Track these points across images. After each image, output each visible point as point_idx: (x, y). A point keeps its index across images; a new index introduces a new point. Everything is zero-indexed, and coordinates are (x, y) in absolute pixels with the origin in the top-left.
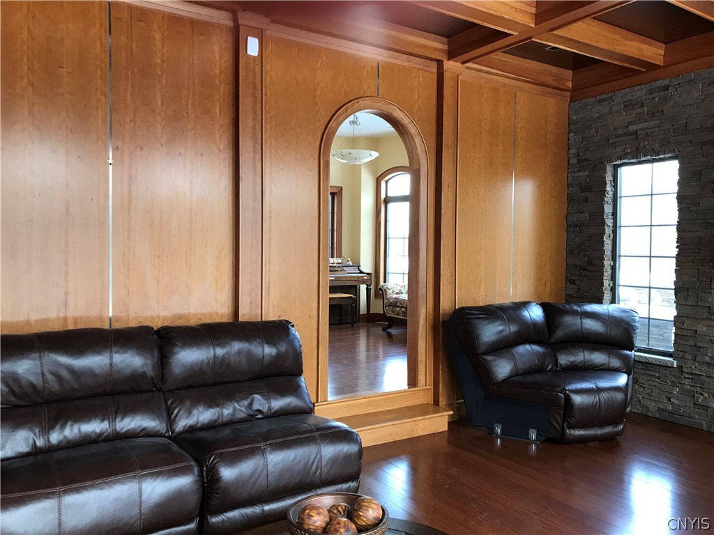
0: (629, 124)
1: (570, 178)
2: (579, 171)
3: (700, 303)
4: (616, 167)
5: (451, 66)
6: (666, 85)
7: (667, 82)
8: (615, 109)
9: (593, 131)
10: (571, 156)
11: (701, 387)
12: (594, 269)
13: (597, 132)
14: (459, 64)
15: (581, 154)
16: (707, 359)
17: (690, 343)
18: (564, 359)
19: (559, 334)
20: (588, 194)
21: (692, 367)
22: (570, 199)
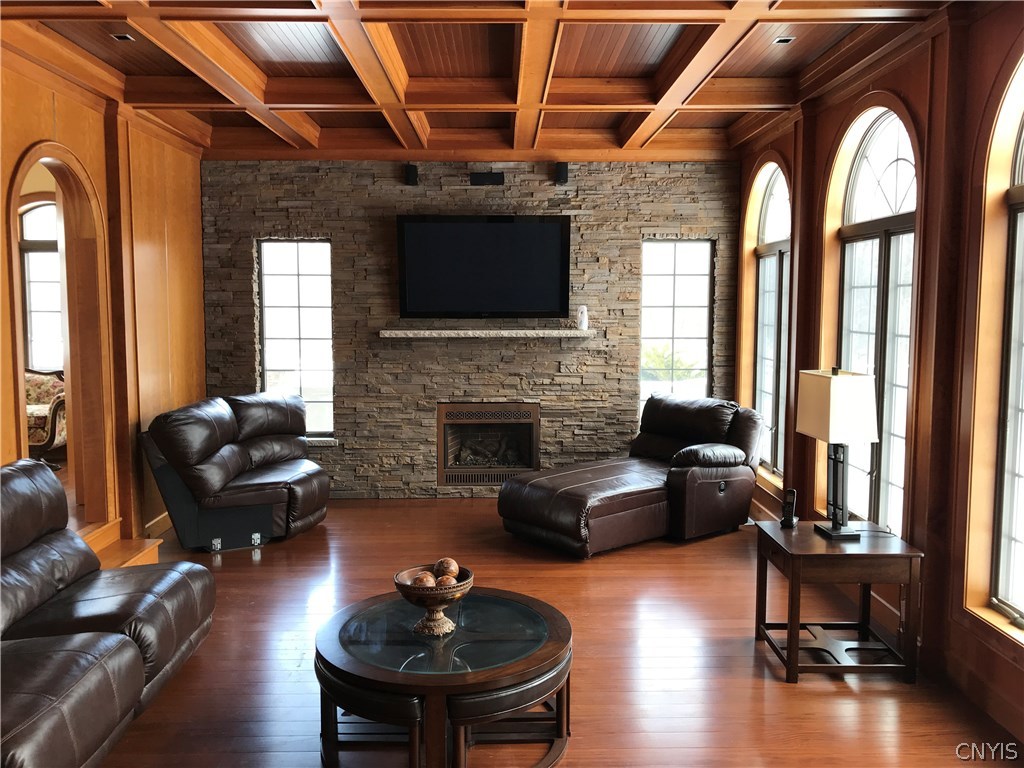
0: (277, 200)
1: (206, 250)
2: (218, 243)
3: (358, 382)
4: (259, 243)
5: (125, 110)
6: (315, 167)
7: (317, 164)
8: (261, 179)
9: (234, 200)
10: (205, 224)
11: (361, 460)
12: (243, 354)
13: (239, 201)
14: (131, 108)
15: (219, 223)
16: (366, 433)
17: (350, 420)
18: (257, 455)
19: (247, 429)
20: (233, 270)
21: (351, 442)
22: (207, 274)
